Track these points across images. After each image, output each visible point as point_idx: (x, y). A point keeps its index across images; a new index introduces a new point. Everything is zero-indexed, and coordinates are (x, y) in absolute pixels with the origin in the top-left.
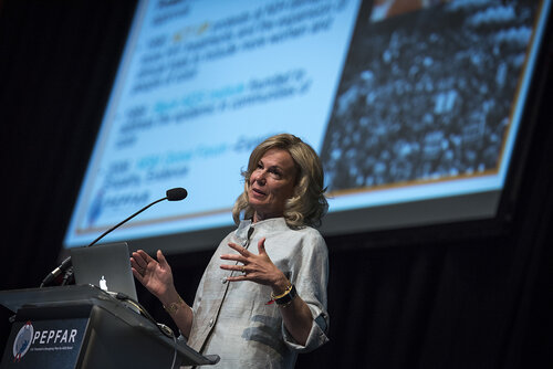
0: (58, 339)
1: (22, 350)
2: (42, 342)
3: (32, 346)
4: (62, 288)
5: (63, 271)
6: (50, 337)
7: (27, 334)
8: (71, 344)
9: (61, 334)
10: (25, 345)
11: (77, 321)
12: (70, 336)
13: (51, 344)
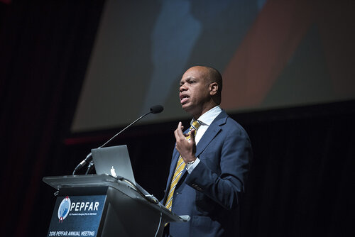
0: (87, 208)
1: (64, 214)
2: (76, 210)
3: (70, 212)
5: (87, 163)
6: (81, 207)
7: (66, 205)
8: (92, 212)
9: (89, 205)
10: (65, 212)
11: (98, 197)
12: (94, 206)
13: (83, 211)
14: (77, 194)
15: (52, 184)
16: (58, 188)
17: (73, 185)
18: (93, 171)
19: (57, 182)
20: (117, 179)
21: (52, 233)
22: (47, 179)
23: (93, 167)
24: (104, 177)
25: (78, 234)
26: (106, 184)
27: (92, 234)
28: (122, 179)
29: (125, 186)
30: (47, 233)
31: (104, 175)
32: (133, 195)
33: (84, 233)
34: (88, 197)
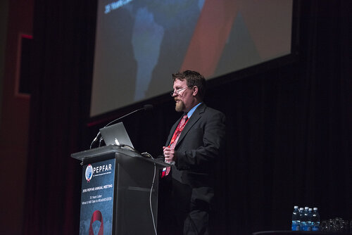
0: (104, 170)
1: (90, 177)
2: (97, 172)
3: (93, 174)
4: (99, 148)
5: (99, 138)
6: (100, 169)
7: (89, 171)
8: (110, 171)
9: (105, 167)
10: (90, 175)
11: (110, 161)
12: (108, 168)
13: (102, 172)
14: (95, 161)
15: (78, 158)
16: (83, 159)
17: (92, 156)
18: (103, 144)
19: (81, 156)
20: (120, 146)
21: (84, 191)
22: (74, 155)
23: (103, 141)
24: (111, 147)
25: (101, 188)
26: (114, 151)
27: (111, 186)
28: (123, 146)
29: (126, 150)
30: (81, 191)
31: (111, 145)
32: (134, 155)
33: (105, 187)
34: (103, 162)
